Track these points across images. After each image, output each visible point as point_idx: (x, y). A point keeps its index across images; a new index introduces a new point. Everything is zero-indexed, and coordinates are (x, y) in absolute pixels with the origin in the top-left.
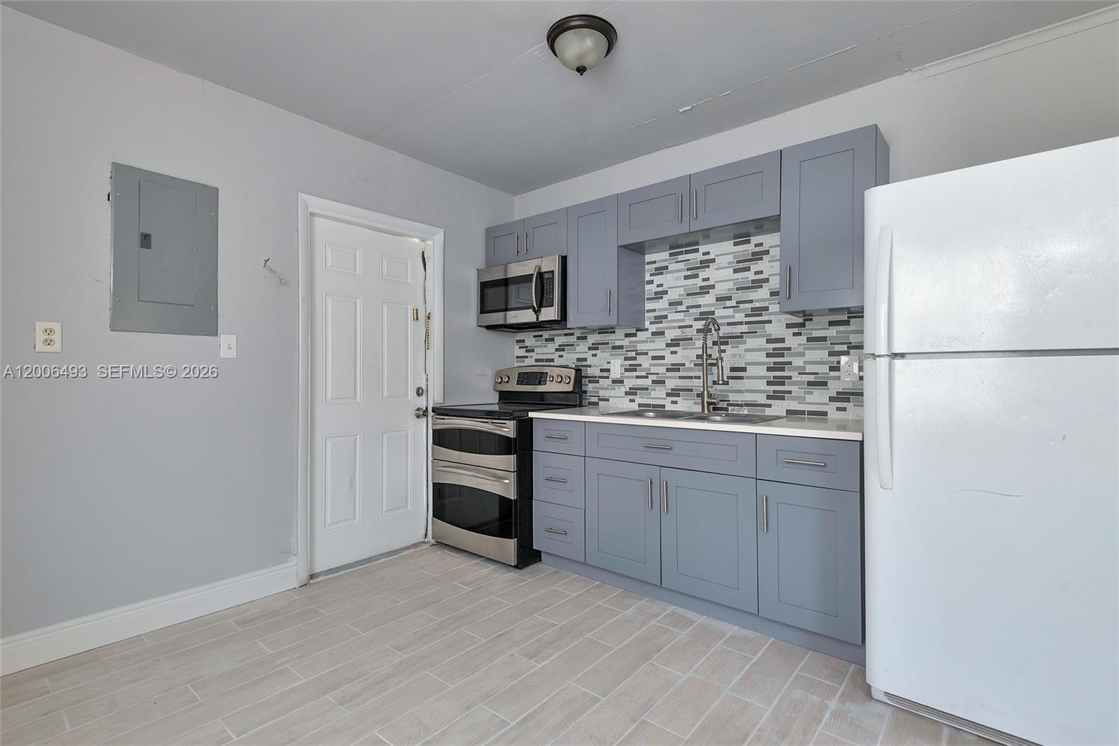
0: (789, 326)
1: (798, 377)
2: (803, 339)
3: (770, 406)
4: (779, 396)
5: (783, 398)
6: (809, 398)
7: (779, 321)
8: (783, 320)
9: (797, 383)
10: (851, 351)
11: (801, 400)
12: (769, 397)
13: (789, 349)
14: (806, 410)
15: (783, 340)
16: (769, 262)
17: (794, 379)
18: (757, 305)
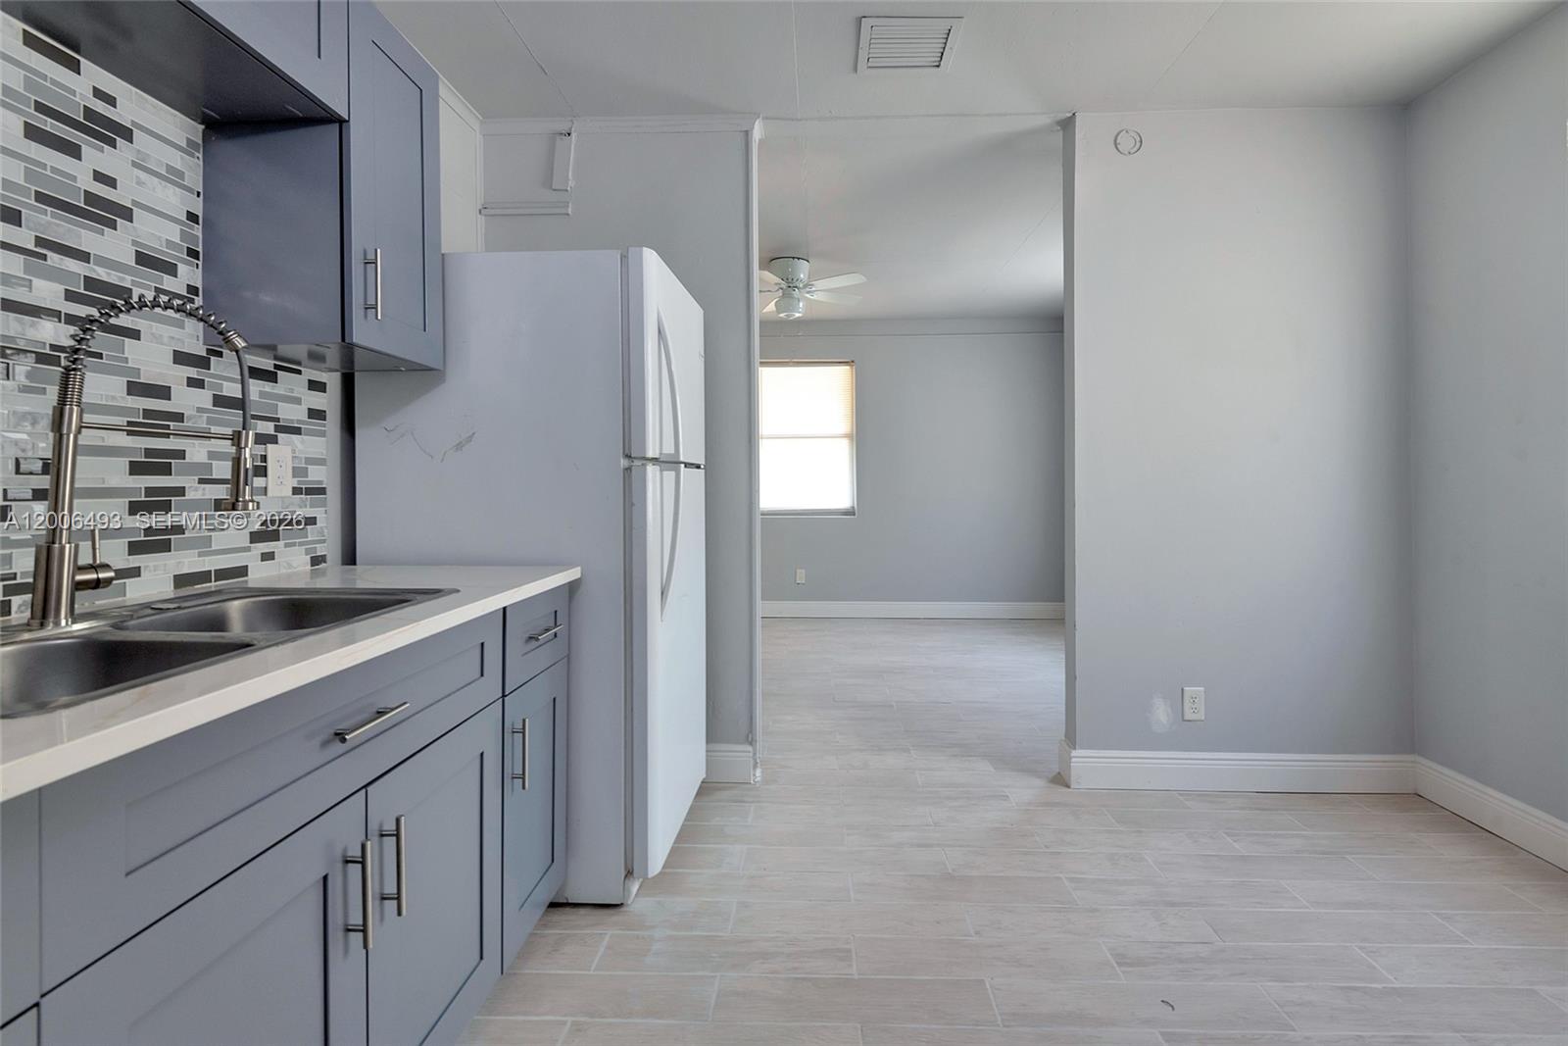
0: (180, 358)
1: (196, 490)
2: (204, 398)
3: (135, 572)
4: (155, 543)
5: (165, 546)
6: (219, 541)
7: (158, 339)
8: (166, 340)
9: (195, 506)
10: (281, 436)
11: (203, 545)
12: (135, 548)
13: (179, 417)
14: (213, 569)
15: (164, 392)
16: (135, 164)
17: (190, 495)
18: (102, 274)
